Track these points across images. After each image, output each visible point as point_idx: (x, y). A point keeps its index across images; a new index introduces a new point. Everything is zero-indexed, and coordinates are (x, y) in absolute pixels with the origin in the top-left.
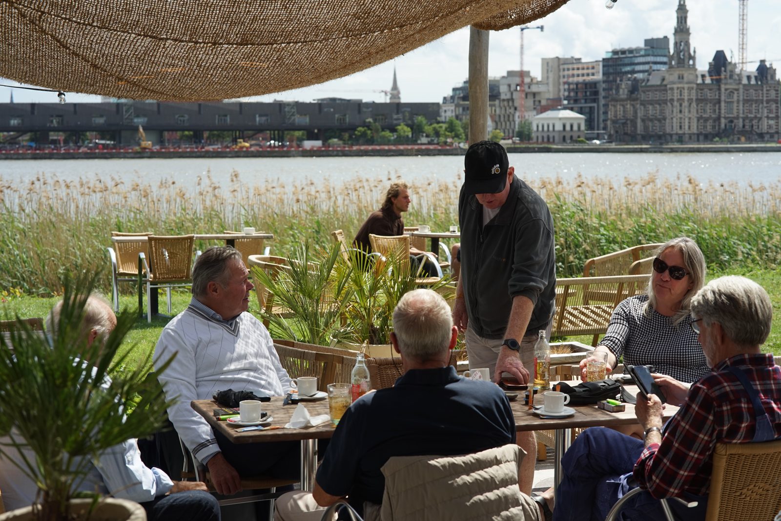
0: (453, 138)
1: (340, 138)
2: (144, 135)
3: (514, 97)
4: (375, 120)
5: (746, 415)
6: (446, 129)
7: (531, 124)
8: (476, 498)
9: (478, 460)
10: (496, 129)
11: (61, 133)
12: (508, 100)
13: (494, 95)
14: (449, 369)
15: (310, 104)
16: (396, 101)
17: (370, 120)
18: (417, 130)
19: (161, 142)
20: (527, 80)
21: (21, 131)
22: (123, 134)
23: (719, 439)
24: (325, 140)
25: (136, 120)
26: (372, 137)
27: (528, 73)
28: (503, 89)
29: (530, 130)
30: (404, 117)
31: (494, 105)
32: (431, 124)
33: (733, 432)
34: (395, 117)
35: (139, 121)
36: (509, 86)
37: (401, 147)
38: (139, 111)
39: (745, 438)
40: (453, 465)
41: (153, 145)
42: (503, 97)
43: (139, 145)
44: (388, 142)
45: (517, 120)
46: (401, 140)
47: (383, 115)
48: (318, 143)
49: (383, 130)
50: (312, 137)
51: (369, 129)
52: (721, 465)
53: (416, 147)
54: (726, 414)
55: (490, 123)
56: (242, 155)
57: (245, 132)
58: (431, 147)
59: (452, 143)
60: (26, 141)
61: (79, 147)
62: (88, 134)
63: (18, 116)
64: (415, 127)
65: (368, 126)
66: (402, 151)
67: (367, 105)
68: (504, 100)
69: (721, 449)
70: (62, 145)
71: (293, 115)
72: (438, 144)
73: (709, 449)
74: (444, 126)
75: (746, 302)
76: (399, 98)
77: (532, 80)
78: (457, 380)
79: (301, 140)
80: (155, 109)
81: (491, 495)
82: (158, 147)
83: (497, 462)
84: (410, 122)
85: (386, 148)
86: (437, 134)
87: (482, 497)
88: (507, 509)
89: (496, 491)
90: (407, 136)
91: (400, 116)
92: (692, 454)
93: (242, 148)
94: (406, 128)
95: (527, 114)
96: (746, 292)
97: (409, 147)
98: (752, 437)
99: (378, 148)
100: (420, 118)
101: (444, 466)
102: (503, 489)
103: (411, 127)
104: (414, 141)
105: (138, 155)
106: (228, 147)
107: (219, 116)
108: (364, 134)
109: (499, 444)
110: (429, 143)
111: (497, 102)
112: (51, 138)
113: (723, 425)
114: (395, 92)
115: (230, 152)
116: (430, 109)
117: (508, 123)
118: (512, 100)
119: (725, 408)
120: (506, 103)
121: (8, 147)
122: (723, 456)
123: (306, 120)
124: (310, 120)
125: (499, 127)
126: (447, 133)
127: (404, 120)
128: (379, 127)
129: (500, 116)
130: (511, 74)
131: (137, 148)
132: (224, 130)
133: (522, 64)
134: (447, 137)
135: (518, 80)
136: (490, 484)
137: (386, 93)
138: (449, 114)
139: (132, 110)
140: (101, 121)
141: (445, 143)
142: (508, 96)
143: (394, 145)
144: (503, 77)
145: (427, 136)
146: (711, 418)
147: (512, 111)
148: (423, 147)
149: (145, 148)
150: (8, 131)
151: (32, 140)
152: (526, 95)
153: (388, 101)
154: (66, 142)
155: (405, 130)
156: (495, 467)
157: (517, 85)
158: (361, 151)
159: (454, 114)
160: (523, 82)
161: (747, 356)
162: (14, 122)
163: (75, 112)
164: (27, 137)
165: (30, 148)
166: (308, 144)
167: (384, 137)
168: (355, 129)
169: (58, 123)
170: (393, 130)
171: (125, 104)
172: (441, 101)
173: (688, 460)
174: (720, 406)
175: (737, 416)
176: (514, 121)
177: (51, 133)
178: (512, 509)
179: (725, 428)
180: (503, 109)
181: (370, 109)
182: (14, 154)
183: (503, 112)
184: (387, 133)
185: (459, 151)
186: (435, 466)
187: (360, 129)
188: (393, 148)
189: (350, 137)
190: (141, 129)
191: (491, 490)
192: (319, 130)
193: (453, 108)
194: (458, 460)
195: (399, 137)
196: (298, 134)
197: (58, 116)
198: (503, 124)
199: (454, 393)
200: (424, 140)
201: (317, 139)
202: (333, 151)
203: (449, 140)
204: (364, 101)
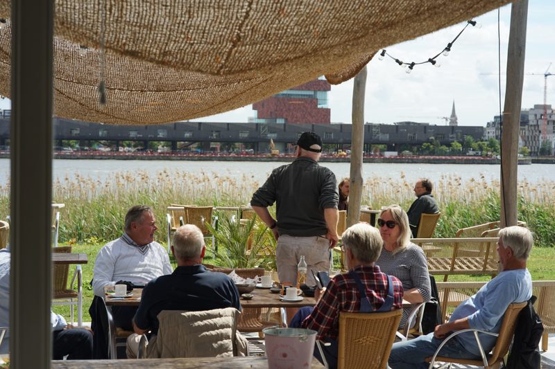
0: (492, 152)
1: (411, 150)
2: (274, 145)
3: (539, 123)
4: (436, 138)
5: (354, 297)
6: (488, 145)
7: (551, 142)
8: (204, 333)
9: (208, 314)
10: (525, 146)
11: (219, 143)
12: (535, 126)
13: (525, 122)
14: (198, 267)
15: (390, 126)
16: (454, 125)
17: (433, 138)
18: (466, 146)
19: (286, 150)
20: (549, 112)
21: (192, 141)
22: (260, 144)
23: (341, 309)
24: (400, 152)
25: (269, 135)
26: (434, 150)
27: (550, 106)
28: (531, 118)
29: (550, 147)
30: (457, 136)
31: (524, 129)
32: (476, 142)
33: (348, 306)
34: (451, 136)
35: (272, 136)
36: (536, 115)
37: (455, 158)
38: (272, 130)
39: (355, 309)
40: (194, 316)
41: (280, 152)
42: (531, 123)
43: (270, 152)
44: (445, 154)
45: (541, 140)
46: (454, 152)
47: (442, 134)
48: (395, 154)
49: (442, 145)
50: (390, 149)
51: (431, 144)
52: (343, 323)
53: (465, 158)
54: (343, 296)
55: (520, 141)
56: (341, 160)
57: (344, 145)
58: (476, 158)
59: (491, 155)
60: (195, 148)
61: (230, 153)
62: (237, 144)
63: (191, 131)
64: (465, 143)
65: (431, 142)
66: (455, 160)
67: (432, 127)
68: (531, 125)
69: (342, 315)
70: (219, 151)
71: (378, 133)
72: (481, 156)
73: (336, 315)
74: (486, 143)
75: (364, 239)
76: (456, 123)
77: (552, 112)
78: (203, 272)
79: (382, 151)
80: (282, 127)
81: (213, 333)
82: (283, 154)
83: (220, 316)
84: (461, 140)
85: (444, 158)
86: (481, 149)
87: (207, 333)
88: (222, 340)
89: (216, 331)
90: (459, 150)
91: (454, 135)
92: (326, 316)
93: (341, 155)
94: (458, 144)
95: (548, 136)
96: (366, 234)
97: (460, 158)
98: (359, 309)
99: (437, 157)
100: (469, 137)
101: (189, 316)
102: (221, 330)
103: (462, 143)
104: (464, 154)
105: (269, 159)
106: (331, 155)
107: (326, 133)
108: (428, 148)
109: (223, 307)
110: (474, 155)
111: (526, 127)
112: (211, 146)
113: (341, 302)
114: (453, 119)
115: (333, 159)
116: (477, 131)
117: (534, 142)
118: (538, 125)
119: (343, 292)
120: (533, 128)
121: (182, 152)
122: (344, 319)
123: (386, 137)
124: (390, 137)
125: (528, 145)
126: (489, 149)
127: (457, 139)
128: (439, 143)
129: (528, 137)
130: (537, 107)
131: (269, 155)
132: (330, 143)
133: (545, 100)
134: (488, 151)
135: (542, 111)
136: (214, 327)
137: (447, 119)
138: (491, 135)
139: (266, 128)
140: (246, 135)
141: (487, 155)
142: (535, 123)
143: (449, 156)
144: (531, 109)
145: (473, 150)
146: (336, 297)
147: (537, 133)
148: (470, 158)
149: (274, 155)
150: (184, 141)
151: (198, 147)
152: (548, 122)
153: (448, 125)
154: (221, 149)
155: (457, 145)
156: (218, 318)
157: (542, 115)
158: (426, 159)
159: (494, 135)
160: (546, 113)
161: (362, 266)
162: (187, 135)
163: (228, 129)
164: (195, 145)
165: (197, 152)
166: (388, 154)
167: (442, 150)
168: (421, 144)
169: (217, 136)
170: (449, 145)
171: (262, 124)
172: (485, 126)
173: (325, 320)
174: (341, 291)
175: (349, 297)
176: (538, 140)
177: (213, 143)
178: (225, 341)
179: (343, 303)
180: (531, 132)
181: (433, 130)
182: (186, 157)
183: (531, 134)
184: (444, 148)
185: (497, 161)
186: (184, 316)
187: (425, 144)
188: (449, 158)
189: (418, 150)
190: (272, 142)
191: (213, 330)
192: (395, 145)
193: (494, 130)
194: (197, 313)
195: (453, 150)
196: (381, 146)
197: (216, 131)
198: (531, 142)
199: (199, 278)
200: (471, 153)
201: (394, 151)
202: (405, 159)
203: (489, 153)
204: (430, 124)
